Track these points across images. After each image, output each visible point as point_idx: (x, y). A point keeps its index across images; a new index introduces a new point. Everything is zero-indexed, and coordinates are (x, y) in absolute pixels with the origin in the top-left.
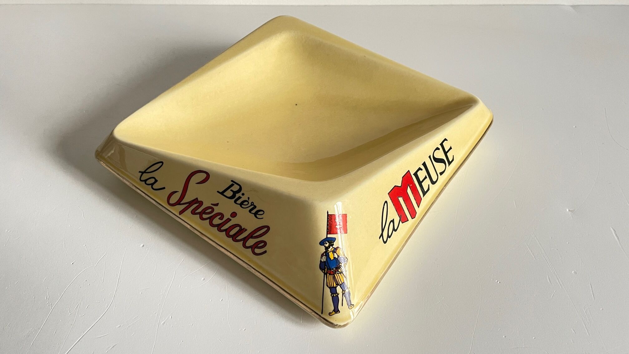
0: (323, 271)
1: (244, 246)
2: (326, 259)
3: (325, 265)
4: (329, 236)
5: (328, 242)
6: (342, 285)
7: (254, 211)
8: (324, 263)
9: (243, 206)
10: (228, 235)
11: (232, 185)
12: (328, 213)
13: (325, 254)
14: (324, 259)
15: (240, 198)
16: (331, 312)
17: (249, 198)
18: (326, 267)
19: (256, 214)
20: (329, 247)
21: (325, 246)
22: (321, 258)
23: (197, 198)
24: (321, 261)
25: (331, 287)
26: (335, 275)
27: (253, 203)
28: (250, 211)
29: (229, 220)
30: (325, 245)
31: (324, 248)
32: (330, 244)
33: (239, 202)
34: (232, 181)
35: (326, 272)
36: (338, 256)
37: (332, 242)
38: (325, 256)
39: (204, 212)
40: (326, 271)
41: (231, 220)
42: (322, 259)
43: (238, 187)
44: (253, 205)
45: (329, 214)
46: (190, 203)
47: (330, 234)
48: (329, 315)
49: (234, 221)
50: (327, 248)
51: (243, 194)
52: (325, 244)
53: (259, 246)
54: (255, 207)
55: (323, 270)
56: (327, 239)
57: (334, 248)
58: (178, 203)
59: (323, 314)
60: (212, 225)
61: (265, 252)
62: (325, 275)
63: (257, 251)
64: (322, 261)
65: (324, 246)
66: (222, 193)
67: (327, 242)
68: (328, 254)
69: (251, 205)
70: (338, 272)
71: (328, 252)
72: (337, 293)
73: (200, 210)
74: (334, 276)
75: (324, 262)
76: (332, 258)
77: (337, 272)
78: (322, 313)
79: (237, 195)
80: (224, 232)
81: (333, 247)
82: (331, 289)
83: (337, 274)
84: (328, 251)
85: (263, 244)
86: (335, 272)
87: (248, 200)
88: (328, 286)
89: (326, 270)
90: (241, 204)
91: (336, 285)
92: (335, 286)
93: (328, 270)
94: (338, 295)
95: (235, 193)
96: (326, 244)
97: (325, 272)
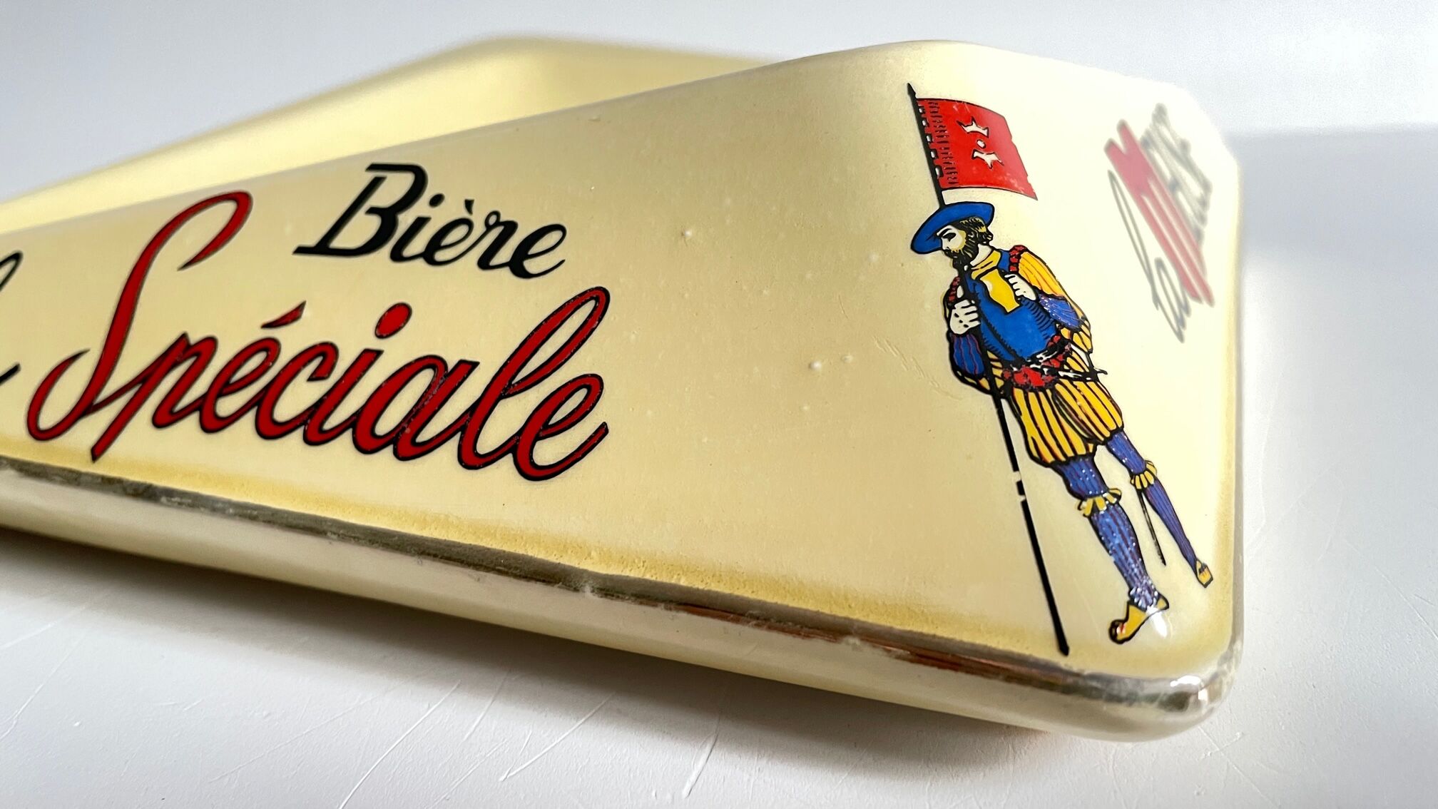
0: (984, 383)
1: (471, 460)
2: (975, 316)
3: (983, 350)
4: (951, 197)
5: (959, 227)
6: (1117, 441)
7: (505, 254)
8: (973, 345)
9: (440, 256)
10: (367, 443)
11: (374, 185)
12: (911, 91)
13: (960, 292)
14: (964, 319)
15: (420, 223)
16: (1122, 617)
17: (469, 205)
18: (991, 356)
19: (517, 267)
20: (971, 248)
21: (948, 253)
22: (948, 320)
23: (184, 337)
24: (950, 335)
25: (1063, 459)
26: (1058, 386)
27: (497, 213)
28: (484, 263)
29: (368, 358)
30: (946, 244)
31: (949, 261)
32: (968, 232)
33: (419, 244)
34: (373, 167)
35: (1000, 383)
36: (1034, 288)
37: (981, 225)
38: (966, 303)
39: (224, 386)
40: (1002, 378)
41: (378, 353)
42: (953, 321)
43: (407, 180)
44: (498, 223)
45: (917, 96)
46: (147, 380)
47: (953, 186)
48: (1113, 637)
49: (397, 353)
50: (961, 260)
51: (436, 200)
52: (945, 241)
53: (553, 421)
54: (510, 227)
55: (977, 378)
56: (947, 216)
57: (998, 250)
58: (86, 406)
59: (1071, 652)
60: (270, 430)
61: (602, 431)
62: (1004, 403)
63: (547, 452)
64: (958, 329)
65: (940, 252)
66: (323, 248)
67: (953, 230)
68: (978, 289)
69: (489, 228)
70: (1071, 375)
71: (974, 275)
72: (1107, 490)
73: (200, 387)
74: (1056, 394)
75: (971, 331)
76: (1010, 305)
77: (1061, 374)
78: (1064, 648)
79: (405, 220)
80: (347, 437)
81: (993, 249)
82: (1068, 470)
83: (1066, 382)
84: (971, 269)
85: (580, 396)
86: (1054, 372)
87: (465, 214)
88: (1040, 461)
89: (998, 372)
90: (428, 256)
91: (1086, 441)
92: (1081, 450)
93: (1006, 366)
94: (1119, 497)
95: (388, 216)
96: (951, 236)
97: (992, 383)
